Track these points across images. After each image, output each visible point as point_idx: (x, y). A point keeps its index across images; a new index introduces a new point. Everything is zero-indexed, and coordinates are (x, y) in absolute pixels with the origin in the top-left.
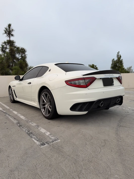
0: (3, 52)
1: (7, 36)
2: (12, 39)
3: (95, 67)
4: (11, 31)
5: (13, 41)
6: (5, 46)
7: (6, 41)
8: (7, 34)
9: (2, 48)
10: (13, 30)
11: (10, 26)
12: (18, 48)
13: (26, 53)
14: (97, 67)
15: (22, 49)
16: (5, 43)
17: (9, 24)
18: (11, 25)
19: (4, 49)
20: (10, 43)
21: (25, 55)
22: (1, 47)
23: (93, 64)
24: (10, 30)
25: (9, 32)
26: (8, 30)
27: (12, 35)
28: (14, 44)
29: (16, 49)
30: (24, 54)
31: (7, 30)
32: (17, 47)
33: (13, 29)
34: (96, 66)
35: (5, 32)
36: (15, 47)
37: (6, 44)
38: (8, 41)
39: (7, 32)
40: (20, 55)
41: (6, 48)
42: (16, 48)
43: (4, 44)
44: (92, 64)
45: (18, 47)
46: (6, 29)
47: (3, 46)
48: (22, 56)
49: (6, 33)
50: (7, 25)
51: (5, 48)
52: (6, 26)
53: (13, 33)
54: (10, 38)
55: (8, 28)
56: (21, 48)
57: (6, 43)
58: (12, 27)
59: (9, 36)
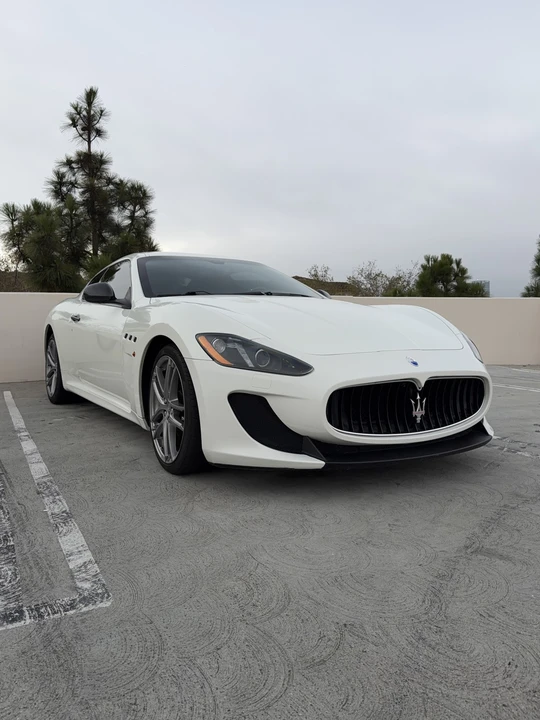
0: (62, 200)
1: (81, 136)
2: (98, 146)
3: (454, 266)
4: (93, 115)
5: (102, 156)
6: (69, 177)
7: (73, 156)
8: (79, 127)
9: (57, 182)
10: (102, 111)
11: (91, 95)
12: (120, 185)
13: (151, 206)
14: (463, 264)
15: (134, 188)
16: (69, 163)
17: (88, 90)
18: (98, 94)
19: (64, 189)
20: (91, 163)
21: (147, 213)
22: (55, 179)
23: (446, 252)
24: (92, 112)
25: (87, 120)
26: (84, 113)
27: (99, 133)
28: (104, 166)
29: (111, 186)
30: (143, 206)
31: (79, 113)
32: (117, 180)
33: (103, 107)
34: (458, 263)
35: (73, 119)
36: (110, 181)
37: (72, 168)
38: (79, 154)
39: (80, 122)
40: (127, 213)
41: (73, 184)
42: (113, 184)
43: (64, 170)
44: (443, 256)
45: (121, 181)
46: (76, 109)
47: (60, 176)
48: (132, 217)
49: (74, 124)
50: (82, 94)
51: (71, 183)
52: (78, 96)
53: (102, 124)
54: (89, 142)
55: (85, 105)
56: (129, 185)
57: (74, 165)
58: (100, 101)
59: (86, 138)
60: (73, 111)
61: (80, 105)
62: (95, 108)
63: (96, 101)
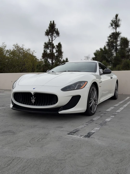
7: (111, 34)
8: (114, 26)
9: (108, 42)
10: (119, 20)
16: (110, 36)
24: (117, 21)
25: (116, 23)
27: (118, 26)
39: (114, 24)
43: (110, 38)
46: (112, 21)
47: (109, 40)
49: (112, 25)
50: (115, 16)
53: (120, 23)
57: (112, 37)
58: (118, 17)
59: (115, 28)
60: (112, 22)
61: (114, 20)
62: (118, 19)
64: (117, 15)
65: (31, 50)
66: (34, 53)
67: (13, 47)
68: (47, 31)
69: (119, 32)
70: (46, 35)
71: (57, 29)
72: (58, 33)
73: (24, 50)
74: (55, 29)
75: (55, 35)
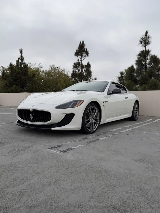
1: (143, 46)
4: (147, 39)
8: (143, 44)
10: (149, 37)
11: (147, 33)
16: (139, 55)
25: (145, 41)
46: (142, 39)
49: (141, 44)
50: (144, 34)
53: (150, 40)
59: (145, 46)
60: (141, 40)
61: (144, 37)
62: (147, 37)
63: (147, 34)
64: (146, 32)
65: (66, 70)
66: (68, 73)
67: (49, 67)
68: (77, 51)
69: (148, 50)
70: (75, 56)
71: (87, 49)
72: (87, 53)
73: (60, 70)
74: (85, 49)
75: (84, 55)
